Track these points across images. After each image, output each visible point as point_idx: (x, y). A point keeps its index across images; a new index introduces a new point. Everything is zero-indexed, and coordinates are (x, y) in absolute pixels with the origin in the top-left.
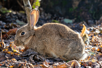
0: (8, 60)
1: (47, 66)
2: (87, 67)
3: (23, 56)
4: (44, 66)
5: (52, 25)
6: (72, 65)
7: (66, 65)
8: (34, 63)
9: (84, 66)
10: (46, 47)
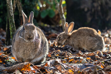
0: (55, 51)
1: (81, 54)
2: (107, 55)
3: (63, 49)
4: (80, 54)
5: (85, 29)
6: (97, 53)
7: (94, 54)
8: (72, 53)
9: (105, 55)
10: (80, 43)
